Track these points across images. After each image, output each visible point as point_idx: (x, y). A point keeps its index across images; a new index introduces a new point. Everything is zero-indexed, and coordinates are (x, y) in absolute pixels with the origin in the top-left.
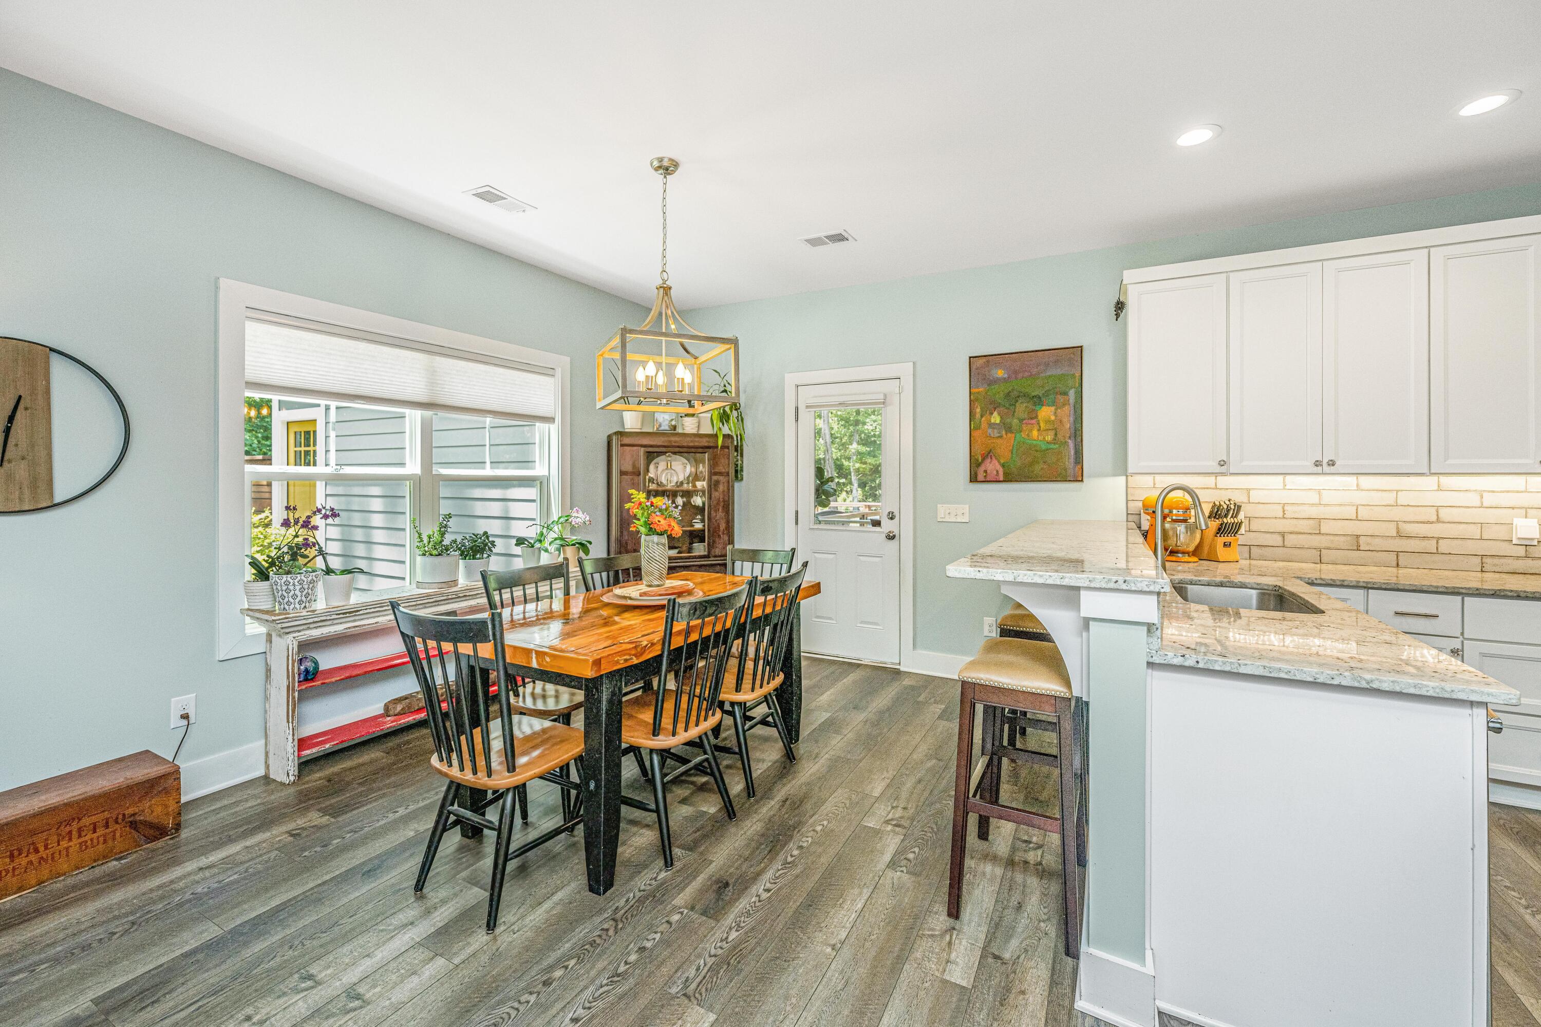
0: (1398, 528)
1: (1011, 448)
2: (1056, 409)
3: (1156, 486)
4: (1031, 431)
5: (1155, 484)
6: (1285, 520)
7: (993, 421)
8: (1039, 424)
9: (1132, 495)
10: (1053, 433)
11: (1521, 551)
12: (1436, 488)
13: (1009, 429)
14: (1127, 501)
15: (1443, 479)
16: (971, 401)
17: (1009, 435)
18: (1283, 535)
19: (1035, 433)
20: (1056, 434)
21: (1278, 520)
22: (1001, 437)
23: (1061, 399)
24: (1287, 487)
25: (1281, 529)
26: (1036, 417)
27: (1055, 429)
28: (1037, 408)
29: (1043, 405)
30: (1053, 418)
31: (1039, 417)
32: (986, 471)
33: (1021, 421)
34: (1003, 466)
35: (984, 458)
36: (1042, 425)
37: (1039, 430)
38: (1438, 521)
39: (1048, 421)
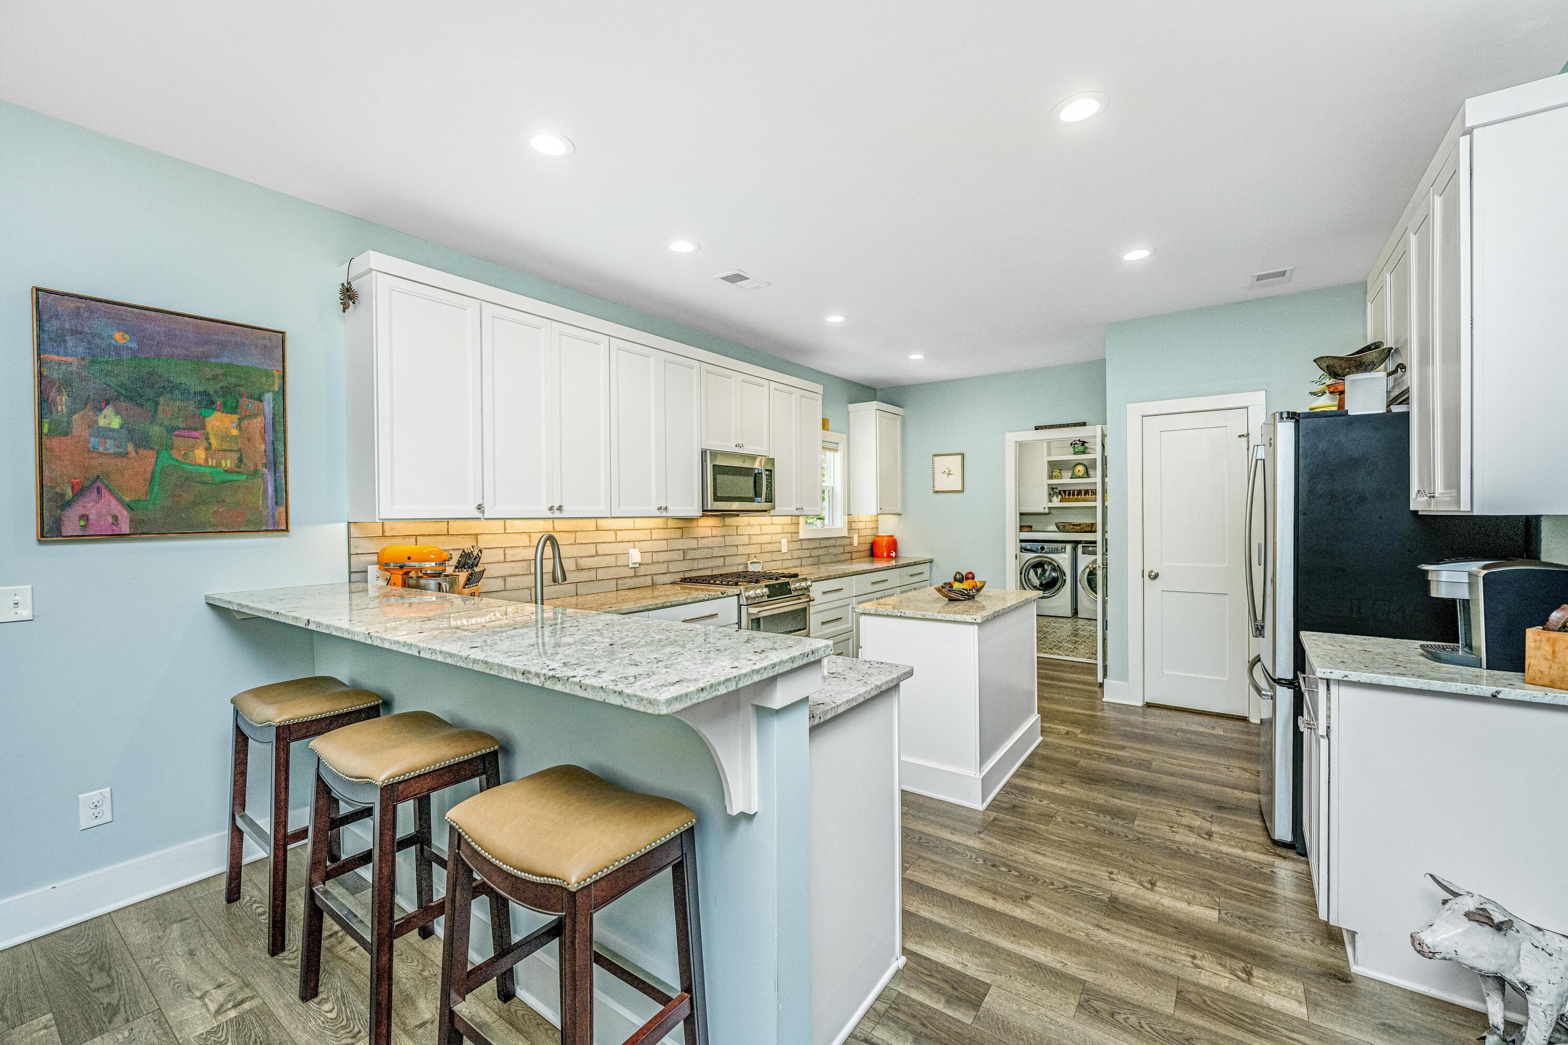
0: (576, 563)
1: (148, 476)
2: (241, 420)
3: (386, 534)
4: (193, 448)
5: (383, 532)
6: (506, 564)
7: (102, 422)
8: (207, 439)
9: (356, 547)
10: (236, 456)
11: (632, 573)
12: (595, 529)
13: (143, 442)
14: (350, 555)
15: (600, 522)
16: (42, 381)
17: (142, 452)
18: (504, 578)
19: (200, 454)
20: (240, 460)
21: (501, 564)
22: (125, 455)
23: (249, 405)
24: (507, 531)
25: (502, 573)
26: (203, 427)
27: (240, 450)
28: (204, 412)
29: (214, 409)
30: (235, 432)
31: (209, 427)
32: (85, 517)
33: (172, 430)
34: (129, 507)
35: (80, 491)
36: (214, 442)
37: (208, 448)
38: (597, 555)
39: (224, 438)
